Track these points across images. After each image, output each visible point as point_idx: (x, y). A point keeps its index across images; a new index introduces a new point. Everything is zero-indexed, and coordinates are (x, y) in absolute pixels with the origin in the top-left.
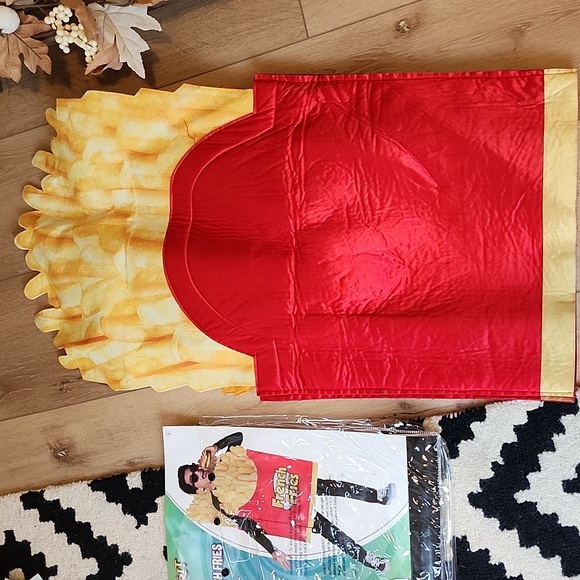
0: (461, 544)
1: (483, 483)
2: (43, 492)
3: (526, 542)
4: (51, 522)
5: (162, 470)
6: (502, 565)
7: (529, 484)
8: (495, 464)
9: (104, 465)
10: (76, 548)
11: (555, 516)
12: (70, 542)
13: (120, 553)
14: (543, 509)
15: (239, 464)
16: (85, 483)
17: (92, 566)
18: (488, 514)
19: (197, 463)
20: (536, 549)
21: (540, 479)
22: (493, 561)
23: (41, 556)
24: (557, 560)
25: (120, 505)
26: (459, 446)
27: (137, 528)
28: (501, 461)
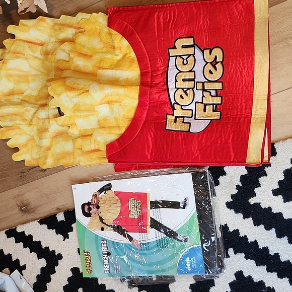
0: (225, 228)
1: (232, 196)
2: (16, 228)
3: (256, 223)
4: (21, 243)
5: (74, 210)
6: (246, 236)
7: (256, 194)
8: (238, 186)
9: (45, 212)
10: (34, 254)
11: (270, 208)
12: (31, 252)
13: (56, 254)
14: (263, 206)
15: (111, 199)
16: (36, 221)
17: (43, 263)
18: (237, 212)
19: (90, 201)
20: (262, 226)
21: (261, 191)
22: (241, 235)
23: (17, 261)
24: (273, 231)
25: (55, 230)
26: (219, 179)
27: (64, 240)
28: (240, 184)
